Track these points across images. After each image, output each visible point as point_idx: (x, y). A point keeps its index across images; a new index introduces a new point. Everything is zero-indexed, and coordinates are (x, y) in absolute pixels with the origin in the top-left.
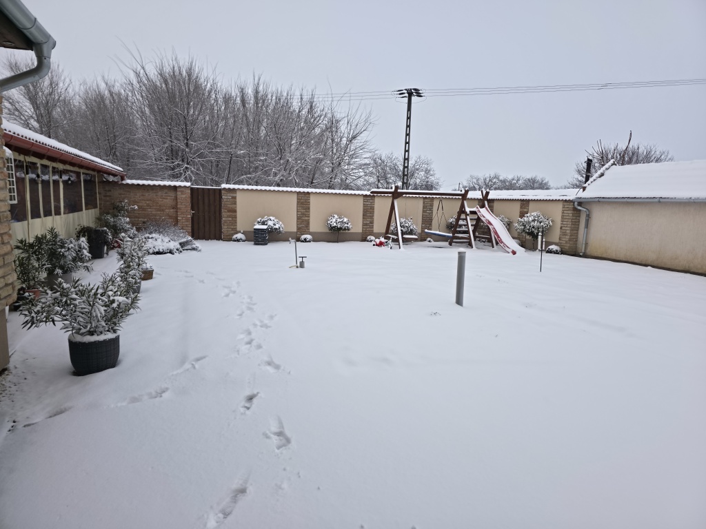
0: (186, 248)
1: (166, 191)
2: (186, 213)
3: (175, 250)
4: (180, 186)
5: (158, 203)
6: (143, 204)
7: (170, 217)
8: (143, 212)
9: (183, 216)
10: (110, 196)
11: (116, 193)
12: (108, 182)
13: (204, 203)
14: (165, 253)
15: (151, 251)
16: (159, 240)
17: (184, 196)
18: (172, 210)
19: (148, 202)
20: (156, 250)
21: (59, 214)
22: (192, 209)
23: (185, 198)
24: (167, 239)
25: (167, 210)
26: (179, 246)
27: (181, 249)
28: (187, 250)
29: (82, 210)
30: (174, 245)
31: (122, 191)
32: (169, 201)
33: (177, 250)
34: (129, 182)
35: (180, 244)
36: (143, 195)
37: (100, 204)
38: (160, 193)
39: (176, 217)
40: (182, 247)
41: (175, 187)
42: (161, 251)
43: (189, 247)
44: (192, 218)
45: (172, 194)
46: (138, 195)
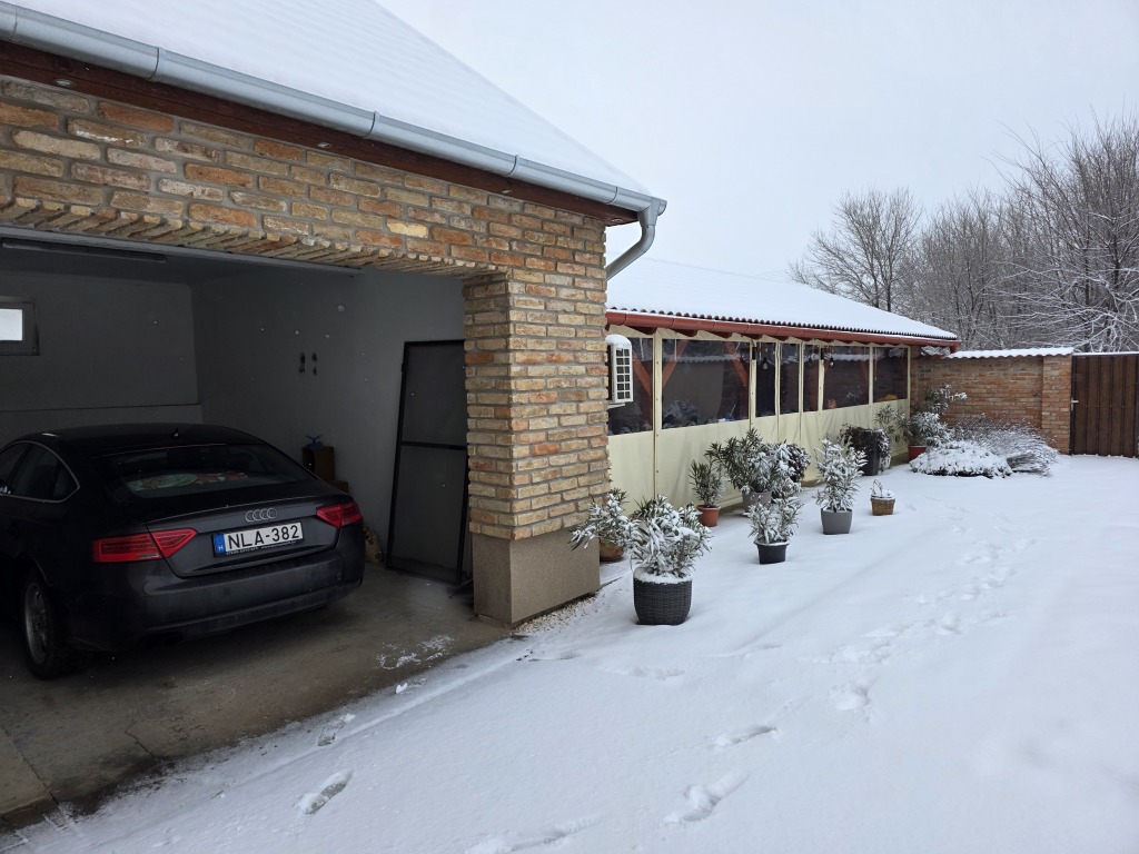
0: (1020, 468)
1: (1022, 365)
2: (1059, 405)
3: (996, 471)
4: (1049, 356)
5: (1007, 387)
6: (981, 390)
7: (1029, 411)
8: (980, 403)
9: (1051, 409)
10: (929, 379)
11: (937, 373)
12: (928, 356)
13: (1099, 385)
14: (976, 475)
15: (950, 470)
16: (969, 452)
17: (1056, 373)
18: (1032, 400)
19: (989, 387)
20: (960, 469)
21: (814, 408)
22: (1074, 395)
23: (1058, 376)
24: (981, 451)
25: (1022, 400)
26: (1004, 464)
27: (1010, 470)
28: (1022, 471)
29: (866, 402)
30: (995, 461)
31: (947, 371)
32: (1027, 383)
33: (1001, 470)
34: (959, 354)
35: (1009, 460)
36: (980, 375)
37: (912, 392)
38: (1011, 371)
39: (1040, 412)
40: (1012, 466)
41: (1039, 358)
42: (968, 470)
43: (1027, 467)
44: (1073, 415)
45: (1034, 371)
46: (973, 376)
